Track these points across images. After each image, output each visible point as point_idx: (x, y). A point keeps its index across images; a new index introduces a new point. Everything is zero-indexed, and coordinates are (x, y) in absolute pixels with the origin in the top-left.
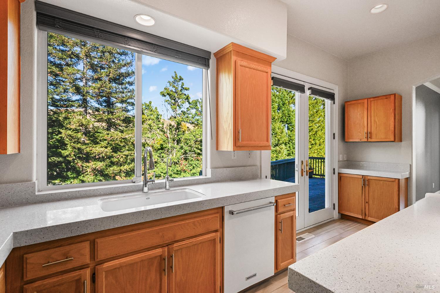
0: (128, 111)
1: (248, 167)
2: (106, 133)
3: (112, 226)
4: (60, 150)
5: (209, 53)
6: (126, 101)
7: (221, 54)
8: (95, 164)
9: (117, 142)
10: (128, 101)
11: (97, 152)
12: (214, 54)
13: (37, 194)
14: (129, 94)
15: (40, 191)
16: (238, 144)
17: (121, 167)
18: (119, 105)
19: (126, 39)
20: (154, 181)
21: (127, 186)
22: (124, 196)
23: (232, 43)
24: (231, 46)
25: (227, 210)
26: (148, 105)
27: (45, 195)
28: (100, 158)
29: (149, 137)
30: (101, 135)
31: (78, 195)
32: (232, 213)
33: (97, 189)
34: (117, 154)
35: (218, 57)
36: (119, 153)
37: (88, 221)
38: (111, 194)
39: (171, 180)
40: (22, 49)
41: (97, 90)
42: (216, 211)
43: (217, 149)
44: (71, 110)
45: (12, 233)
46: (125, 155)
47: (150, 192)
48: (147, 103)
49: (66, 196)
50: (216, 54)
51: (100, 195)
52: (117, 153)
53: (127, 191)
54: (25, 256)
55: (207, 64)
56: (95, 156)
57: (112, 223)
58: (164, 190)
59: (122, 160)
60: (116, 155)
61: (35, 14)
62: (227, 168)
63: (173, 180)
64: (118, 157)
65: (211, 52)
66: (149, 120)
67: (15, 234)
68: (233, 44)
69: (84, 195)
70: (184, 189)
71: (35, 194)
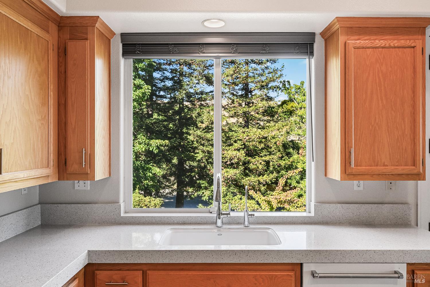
0: (270, 99)
1: (386, 205)
2: (241, 131)
3: (161, 261)
4: (193, 154)
5: (313, 34)
6: (267, 85)
7: (329, 34)
8: (227, 172)
9: (254, 143)
10: (270, 85)
11: (228, 156)
12: (320, 34)
13: (122, 215)
14: (271, 75)
15: (127, 213)
16: (349, 171)
17: (260, 177)
18: (257, 92)
19: (200, 47)
20: (230, 214)
21: (200, 217)
22: (194, 229)
23: (336, 18)
24: (336, 23)
25: (307, 269)
26: (298, 87)
27: (128, 218)
28: (232, 164)
29: (300, 135)
30: (236, 134)
31: (154, 221)
32: (313, 274)
33: (170, 217)
34: (255, 160)
35: (326, 37)
36: (257, 158)
37: (140, 251)
38: (184, 223)
39: (251, 215)
40: (112, 81)
41: (230, 78)
42: (290, 267)
43: (326, 176)
44: (205, 104)
45: (87, 251)
46: (265, 161)
47: (224, 226)
48: (297, 84)
49: (144, 220)
50: (322, 34)
51: (173, 224)
52: (255, 158)
53: (200, 223)
54: (96, 272)
55: (309, 52)
56: (227, 162)
57: (161, 257)
58: (242, 226)
59: (260, 167)
60: (253, 160)
61: (121, 45)
62: (343, 205)
63: (253, 215)
64: (255, 163)
65: (315, 33)
66: (301, 108)
67: (89, 251)
68: (339, 19)
69: (159, 222)
70: (267, 228)
71: (120, 215)
